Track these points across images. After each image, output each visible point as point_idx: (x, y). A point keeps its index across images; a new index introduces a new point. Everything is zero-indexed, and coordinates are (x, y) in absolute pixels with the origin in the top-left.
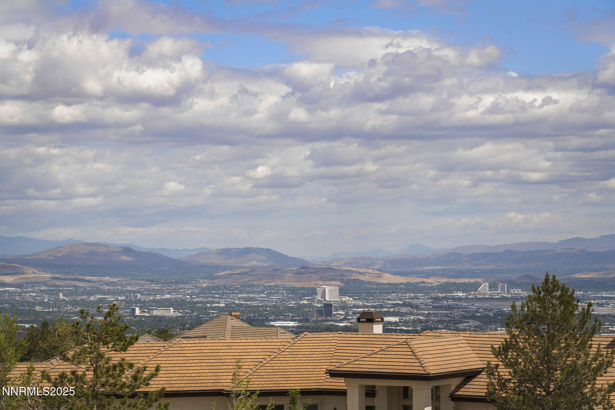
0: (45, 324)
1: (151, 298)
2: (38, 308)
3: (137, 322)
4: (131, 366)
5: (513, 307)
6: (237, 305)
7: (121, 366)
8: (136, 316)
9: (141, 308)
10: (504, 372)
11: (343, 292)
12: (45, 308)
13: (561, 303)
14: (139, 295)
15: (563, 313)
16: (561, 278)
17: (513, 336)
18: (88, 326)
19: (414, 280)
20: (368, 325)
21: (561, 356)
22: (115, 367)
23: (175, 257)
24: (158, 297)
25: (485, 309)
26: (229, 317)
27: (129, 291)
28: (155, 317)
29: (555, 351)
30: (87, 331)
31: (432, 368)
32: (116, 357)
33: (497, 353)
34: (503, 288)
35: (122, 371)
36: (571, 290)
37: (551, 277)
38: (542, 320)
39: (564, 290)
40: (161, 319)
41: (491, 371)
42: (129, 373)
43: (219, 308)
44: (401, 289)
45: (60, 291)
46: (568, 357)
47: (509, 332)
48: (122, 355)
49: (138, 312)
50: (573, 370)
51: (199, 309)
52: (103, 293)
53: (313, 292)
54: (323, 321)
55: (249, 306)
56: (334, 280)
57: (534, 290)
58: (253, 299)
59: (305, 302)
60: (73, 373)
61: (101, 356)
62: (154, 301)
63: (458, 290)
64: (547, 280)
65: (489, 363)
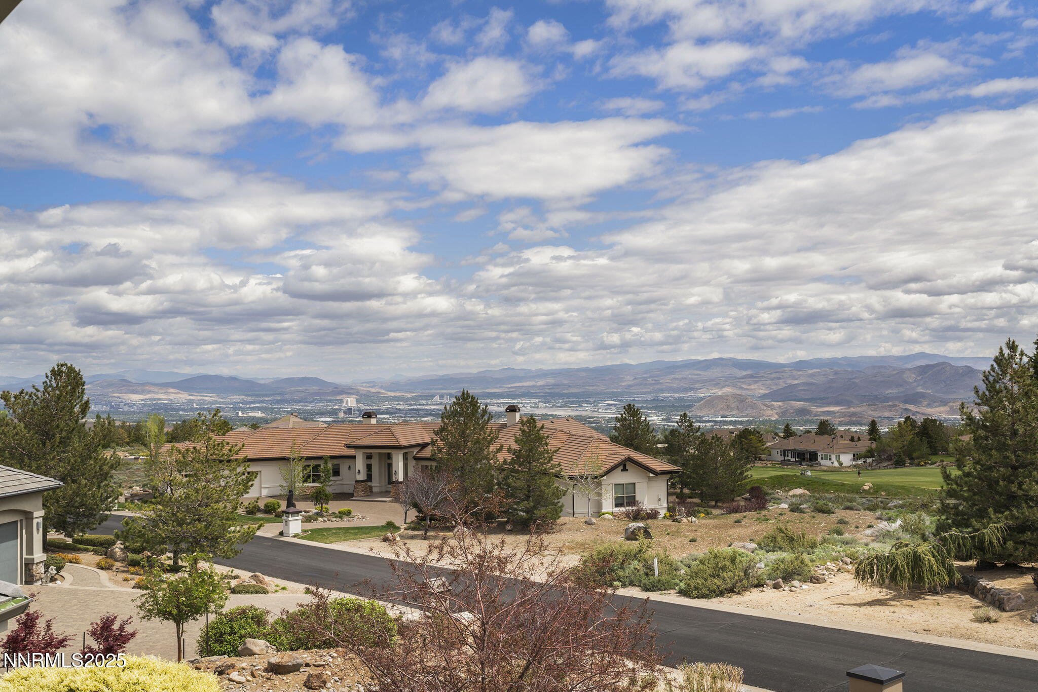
0: (184, 421)
1: (248, 406)
2: (181, 413)
3: (240, 420)
4: (228, 444)
5: (445, 407)
6: (298, 409)
7: (221, 444)
8: (239, 417)
9: (242, 411)
10: (441, 444)
11: (358, 401)
12: (185, 412)
13: (471, 405)
14: (241, 405)
15: (472, 410)
16: (471, 392)
17: (445, 424)
18: (203, 421)
19: (398, 394)
20: (369, 419)
21: (471, 434)
22: (219, 444)
23: (262, 382)
24: (252, 406)
25: (438, 410)
26: (291, 416)
27: (235, 402)
28: (250, 417)
29: (468, 432)
30: (203, 424)
31: (404, 443)
32: (218, 439)
33: (436, 433)
34: (447, 398)
35: (223, 446)
36: (476, 398)
37: (465, 392)
38: (461, 415)
39: (473, 398)
40: (254, 418)
41: (433, 443)
42: (227, 447)
43: (287, 411)
44: (390, 399)
45: (194, 402)
46: (475, 434)
47: (443, 421)
48: (222, 438)
49: (240, 414)
50: (477, 442)
51: (276, 412)
52: (220, 403)
53: (341, 401)
54: (347, 418)
55: (305, 410)
56: (354, 394)
57: (456, 399)
58: (307, 406)
59: (337, 407)
60: (194, 448)
61: (210, 438)
62: (250, 408)
63: (422, 400)
64: (463, 393)
65: (432, 439)
